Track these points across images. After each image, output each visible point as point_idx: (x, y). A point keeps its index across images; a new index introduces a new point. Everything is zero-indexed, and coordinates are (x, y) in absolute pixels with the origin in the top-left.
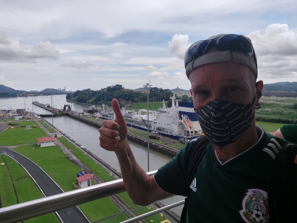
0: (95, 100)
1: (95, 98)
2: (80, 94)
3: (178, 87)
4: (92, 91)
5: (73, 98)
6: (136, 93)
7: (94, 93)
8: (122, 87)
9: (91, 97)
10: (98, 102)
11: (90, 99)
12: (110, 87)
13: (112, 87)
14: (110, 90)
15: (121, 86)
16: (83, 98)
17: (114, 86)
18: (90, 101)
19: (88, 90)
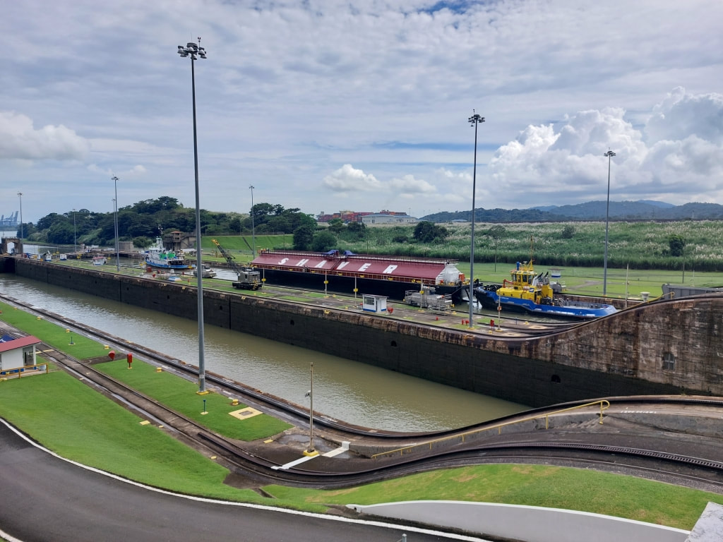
0: (100, 236)
1: (100, 229)
2: (57, 223)
4: (93, 214)
5: (38, 234)
6: (214, 217)
7: (98, 218)
8: (177, 203)
9: (88, 227)
10: (107, 239)
11: (86, 234)
12: (142, 203)
13: (148, 203)
14: (145, 209)
15: (174, 200)
16: (65, 231)
17: (154, 200)
18: (87, 238)
19: (83, 213)
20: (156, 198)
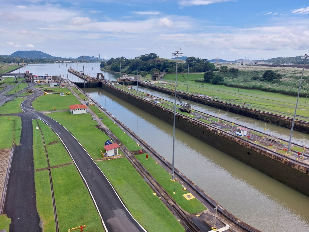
0: (129, 70)
1: (128, 66)
2: (114, 62)
3: (217, 57)
4: (126, 60)
5: (107, 66)
6: (171, 63)
7: (128, 62)
8: (157, 56)
9: (124, 65)
10: (131, 71)
11: (124, 68)
12: (144, 55)
13: (146, 56)
14: (145, 58)
15: (156, 55)
16: (116, 66)
17: (148, 54)
18: (124, 70)
19: (122, 58)
20: (149, 54)
